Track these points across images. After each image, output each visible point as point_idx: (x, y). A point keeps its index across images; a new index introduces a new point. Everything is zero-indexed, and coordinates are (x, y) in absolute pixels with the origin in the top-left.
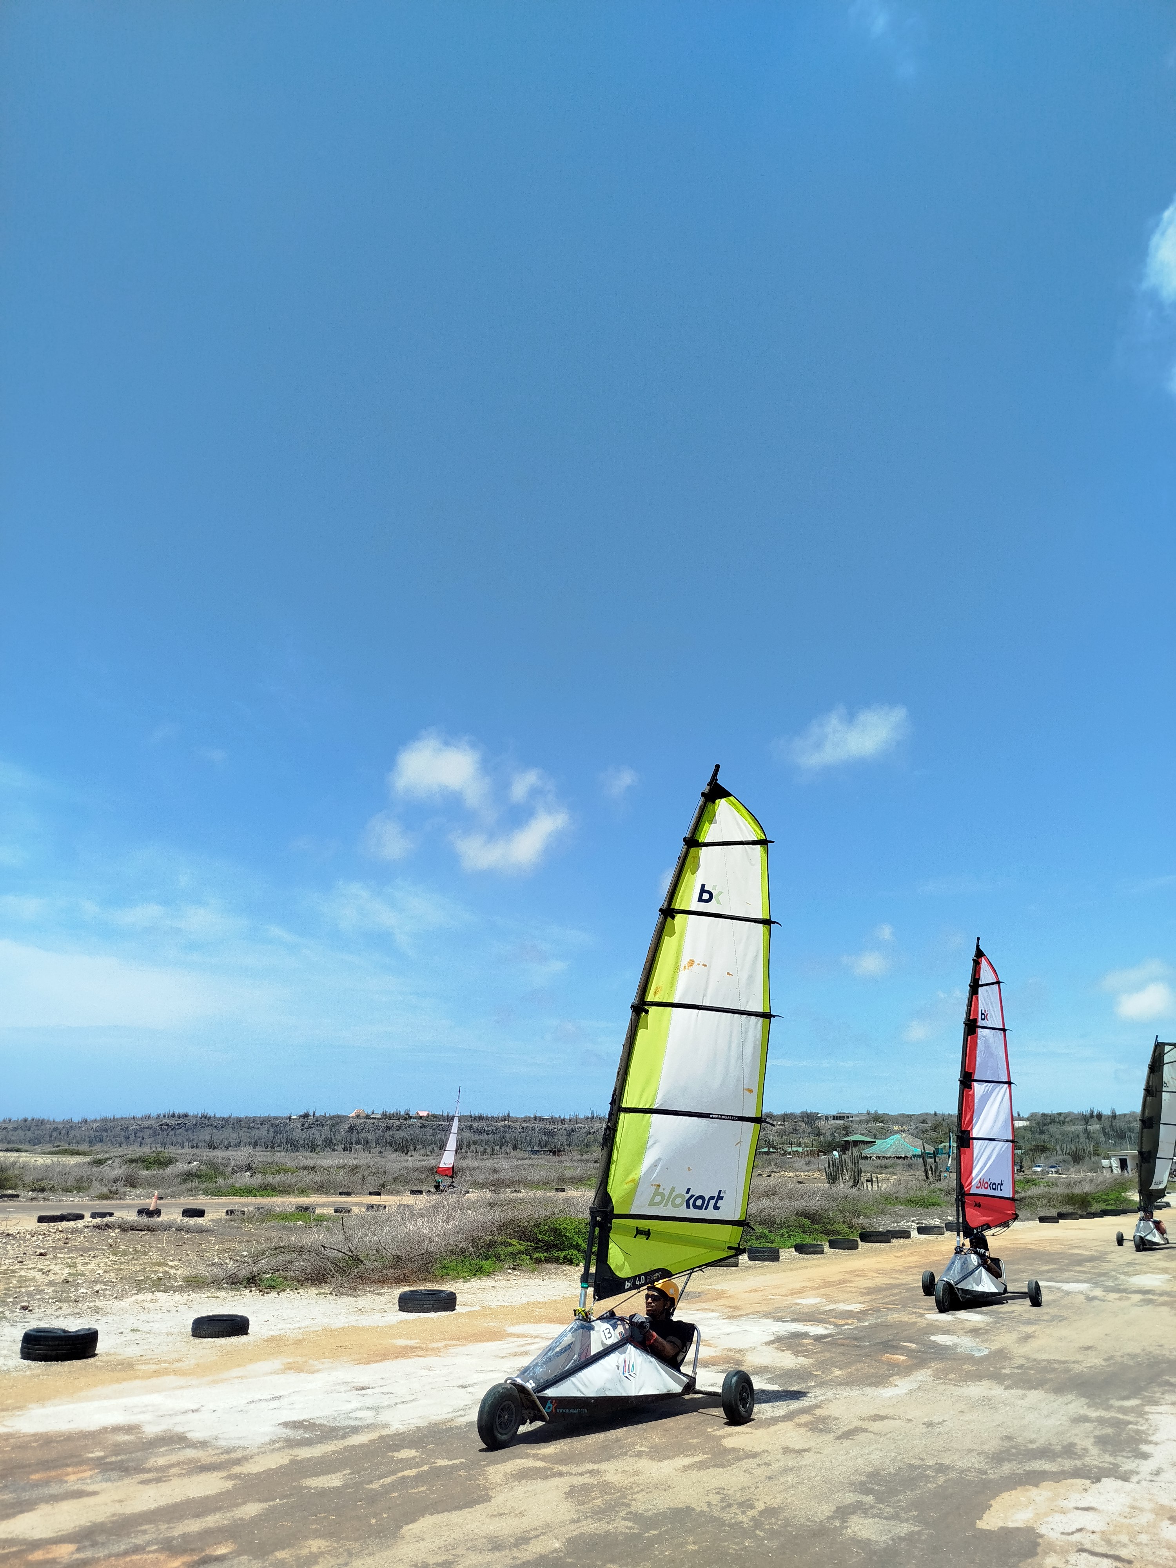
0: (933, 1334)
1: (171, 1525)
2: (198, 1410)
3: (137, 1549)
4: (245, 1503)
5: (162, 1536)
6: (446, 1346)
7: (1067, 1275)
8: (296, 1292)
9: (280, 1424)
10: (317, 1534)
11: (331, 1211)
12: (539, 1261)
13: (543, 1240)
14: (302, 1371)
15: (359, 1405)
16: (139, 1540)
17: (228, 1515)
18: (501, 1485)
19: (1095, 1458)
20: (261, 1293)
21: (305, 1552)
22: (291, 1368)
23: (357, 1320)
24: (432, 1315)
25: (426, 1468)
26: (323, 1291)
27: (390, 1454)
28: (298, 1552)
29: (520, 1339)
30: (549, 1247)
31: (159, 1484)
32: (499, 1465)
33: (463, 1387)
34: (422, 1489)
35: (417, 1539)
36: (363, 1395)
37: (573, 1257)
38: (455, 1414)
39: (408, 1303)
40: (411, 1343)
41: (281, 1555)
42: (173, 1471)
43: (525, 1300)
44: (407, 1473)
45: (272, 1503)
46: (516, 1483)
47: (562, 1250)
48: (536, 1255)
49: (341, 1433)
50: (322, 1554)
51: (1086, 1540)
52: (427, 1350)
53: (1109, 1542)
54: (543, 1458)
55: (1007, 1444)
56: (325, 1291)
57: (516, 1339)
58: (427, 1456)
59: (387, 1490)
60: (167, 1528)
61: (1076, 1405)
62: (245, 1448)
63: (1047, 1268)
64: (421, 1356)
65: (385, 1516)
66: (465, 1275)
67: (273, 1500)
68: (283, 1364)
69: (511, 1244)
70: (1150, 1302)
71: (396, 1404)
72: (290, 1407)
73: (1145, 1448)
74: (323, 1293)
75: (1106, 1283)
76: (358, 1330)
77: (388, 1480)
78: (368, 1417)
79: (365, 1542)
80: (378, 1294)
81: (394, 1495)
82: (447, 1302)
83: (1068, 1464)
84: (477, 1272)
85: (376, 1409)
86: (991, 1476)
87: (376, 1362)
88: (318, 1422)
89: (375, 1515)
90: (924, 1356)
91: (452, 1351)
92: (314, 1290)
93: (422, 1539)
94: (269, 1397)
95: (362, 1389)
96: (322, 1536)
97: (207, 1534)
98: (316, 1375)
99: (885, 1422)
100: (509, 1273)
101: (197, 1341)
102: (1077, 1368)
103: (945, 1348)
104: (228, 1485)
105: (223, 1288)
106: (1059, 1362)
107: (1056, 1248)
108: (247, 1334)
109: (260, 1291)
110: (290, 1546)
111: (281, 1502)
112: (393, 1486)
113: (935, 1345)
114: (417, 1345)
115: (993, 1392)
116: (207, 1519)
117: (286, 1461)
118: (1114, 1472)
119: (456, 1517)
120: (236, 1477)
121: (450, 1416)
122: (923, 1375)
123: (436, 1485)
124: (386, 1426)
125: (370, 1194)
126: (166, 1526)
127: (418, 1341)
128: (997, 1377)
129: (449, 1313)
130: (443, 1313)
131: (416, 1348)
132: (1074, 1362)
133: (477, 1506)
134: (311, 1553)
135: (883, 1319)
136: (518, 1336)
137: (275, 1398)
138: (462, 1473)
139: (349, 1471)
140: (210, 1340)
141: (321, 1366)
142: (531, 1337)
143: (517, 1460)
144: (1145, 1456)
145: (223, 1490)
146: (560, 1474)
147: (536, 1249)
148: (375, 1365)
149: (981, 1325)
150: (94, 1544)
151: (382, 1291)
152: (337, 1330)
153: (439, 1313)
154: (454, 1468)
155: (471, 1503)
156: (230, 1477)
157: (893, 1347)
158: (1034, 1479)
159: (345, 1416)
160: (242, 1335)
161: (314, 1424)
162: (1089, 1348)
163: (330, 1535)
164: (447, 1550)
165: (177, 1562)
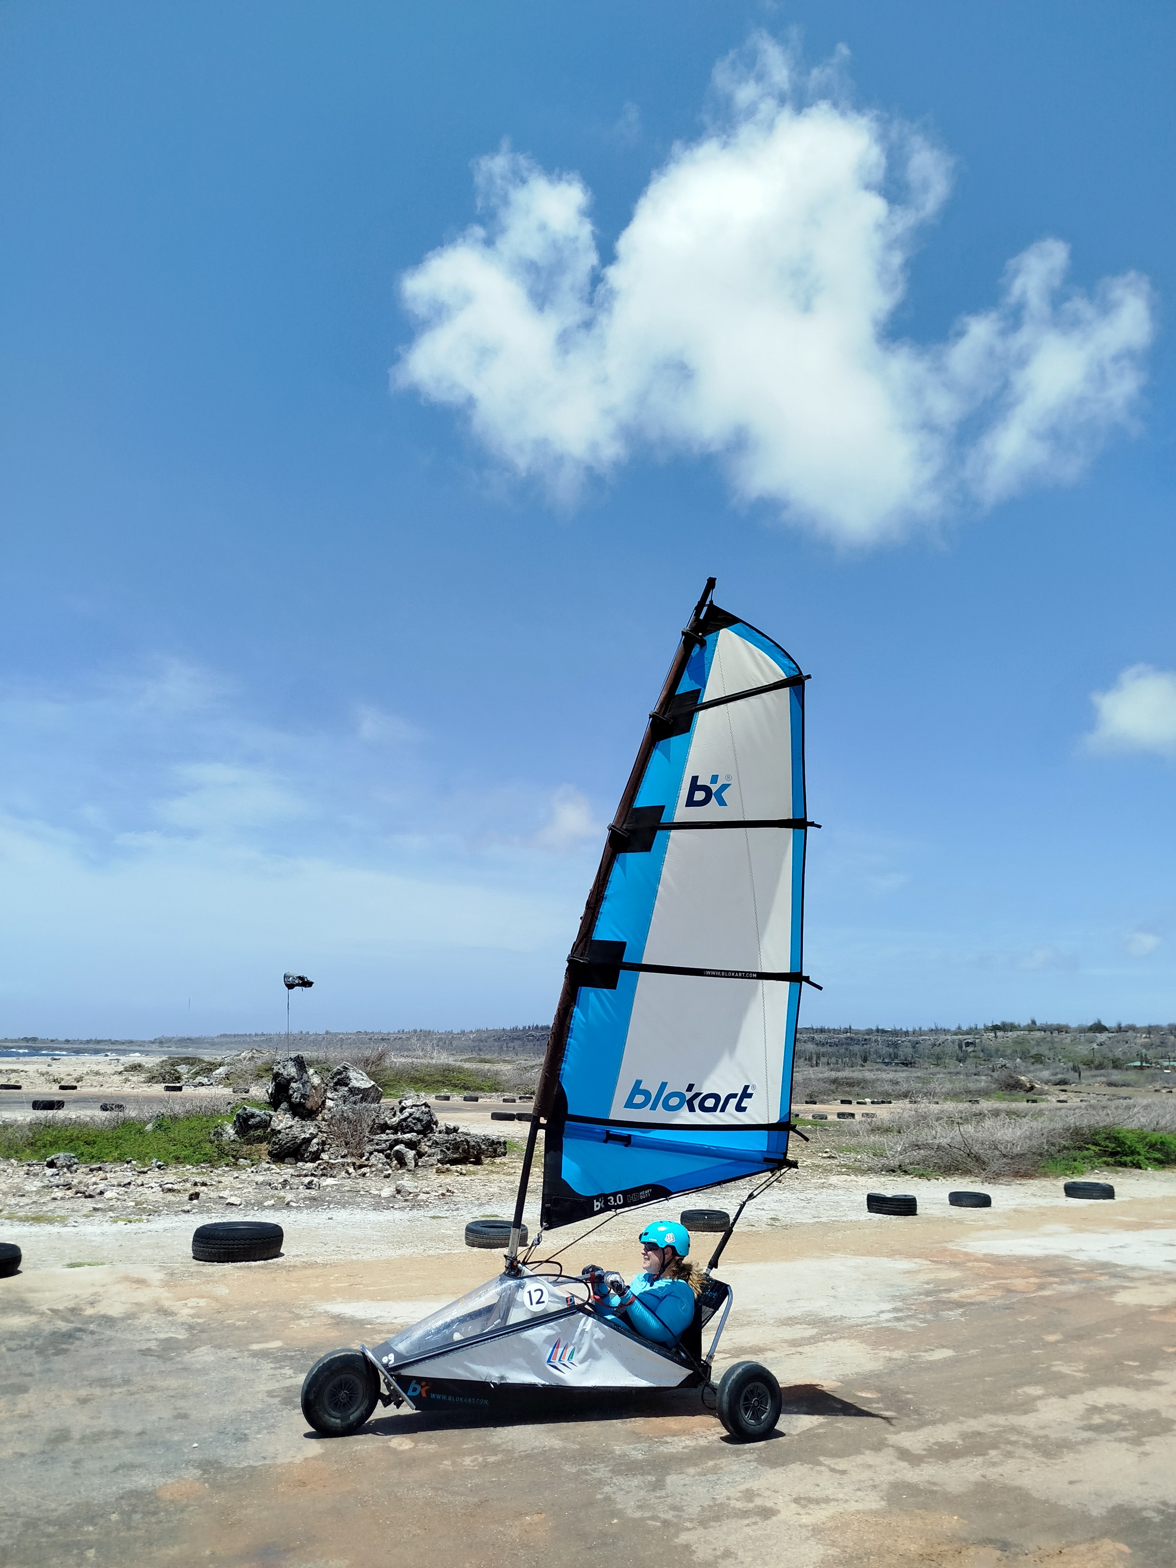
13: (1107, 1146)
37: (1139, 1162)
47: (1126, 1156)
129: (1113, 1201)
153: (1106, 1201)
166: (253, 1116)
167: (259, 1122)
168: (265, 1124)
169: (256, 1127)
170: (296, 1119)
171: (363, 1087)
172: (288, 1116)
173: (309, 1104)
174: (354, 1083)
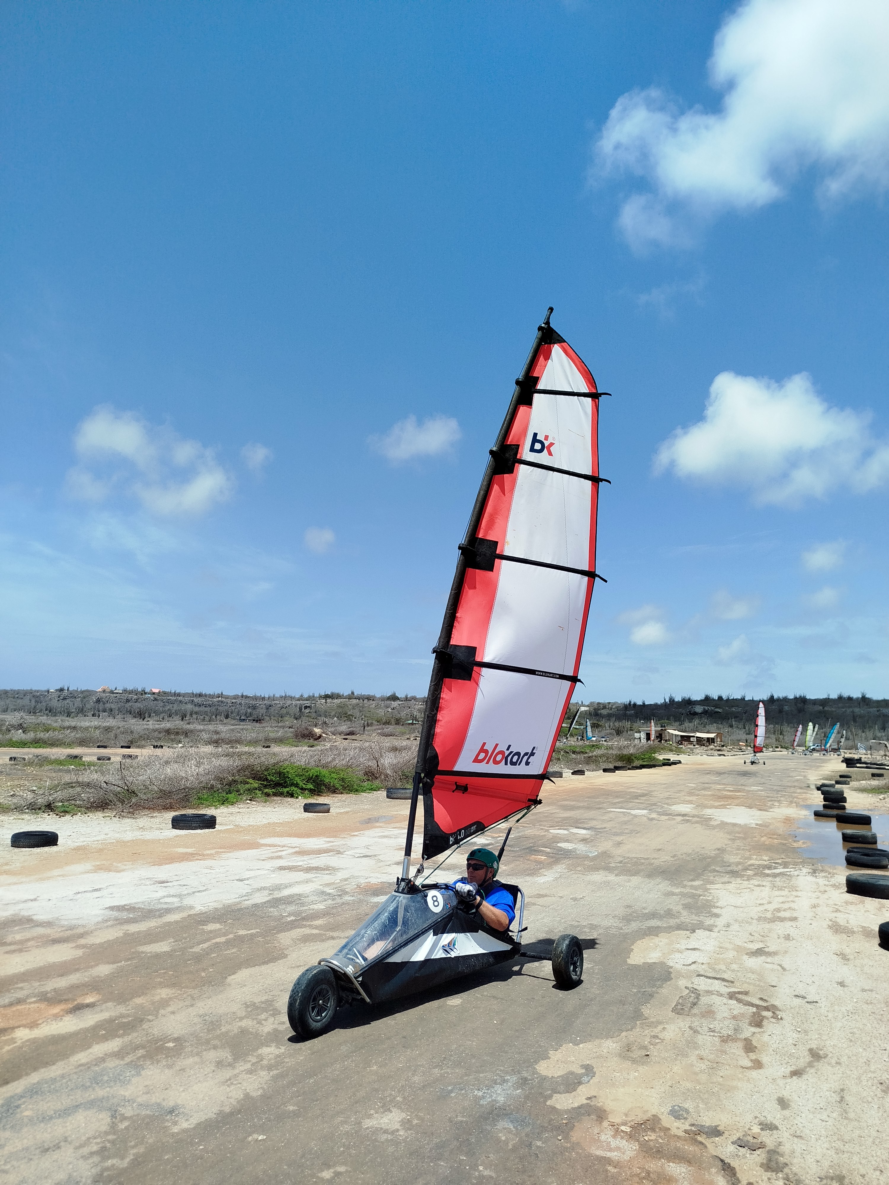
0: (558, 842)
1: (42, 983)
2: (35, 900)
3: (19, 1001)
4: (97, 965)
5: (37, 991)
6: (217, 853)
7: (631, 805)
8: (87, 815)
9: (106, 908)
10: (162, 985)
11: (95, 759)
12: (268, 795)
13: (271, 780)
14: (110, 871)
15: (165, 894)
16: (20, 994)
17: (86, 974)
18: (291, 947)
19: (686, 917)
20: (58, 816)
21: (157, 998)
22: (101, 869)
23: (142, 835)
24: (199, 831)
25: (231, 936)
26: (107, 815)
27: (201, 927)
28: (152, 998)
29: (271, 848)
30: (277, 785)
31: (22, 954)
32: (286, 933)
33: (242, 880)
34: (233, 951)
35: (240, 986)
36: (166, 887)
37: (294, 792)
38: (241, 899)
39: (178, 823)
40: (190, 850)
41: (139, 1001)
42: (30, 944)
43: (265, 821)
44: (218, 940)
45: (119, 964)
46: (302, 945)
47: (285, 787)
48: (266, 790)
49: (157, 913)
50: (170, 998)
51: (701, 969)
52: (204, 855)
53: (714, 970)
54: (316, 927)
55: (630, 911)
56: (109, 815)
57: (268, 848)
58: (230, 928)
59: (207, 953)
60: (39, 985)
61: (664, 886)
62: (85, 926)
63: (617, 801)
64: (200, 860)
65: (211, 970)
66: (217, 804)
67: (118, 963)
68: (94, 866)
69: (248, 783)
70: (688, 821)
71: (194, 893)
72: (110, 896)
73: (715, 911)
74: (108, 816)
75: (657, 810)
76: (145, 842)
77: (205, 945)
78: (175, 902)
79: (202, 989)
80: (152, 817)
81: (213, 955)
82: (210, 823)
83: (672, 922)
84: (224, 802)
85: (180, 896)
86: (627, 931)
87: (166, 864)
88: (137, 906)
89: (204, 970)
90: (557, 856)
91: (223, 856)
92: (100, 814)
93: (245, 986)
94: (91, 889)
95: (163, 882)
96: (167, 986)
97: (73, 988)
98: (122, 873)
99: (546, 898)
100: (248, 803)
101: (17, 850)
102: (657, 862)
103: (570, 851)
104: (79, 953)
105: (25, 813)
106: (644, 859)
107: (620, 788)
108: (57, 845)
109: (57, 815)
110: (144, 994)
111: (126, 963)
112: (211, 950)
113: (561, 849)
114: (195, 852)
115: (609, 878)
116: (70, 977)
117: (120, 934)
118: (700, 926)
119: (265, 969)
120: (84, 946)
121: (238, 900)
122: (560, 868)
123: (243, 948)
124: (191, 908)
125: (122, 747)
126: (38, 984)
127: (193, 849)
128: (607, 869)
129: (211, 830)
130: (207, 830)
131: (196, 854)
132: (653, 859)
133: (279, 961)
134: (161, 998)
135: (523, 833)
136: (270, 846)
137: (96, 890)
138: (260, 939)
139: (173, 940)
140: (27, 849)
141: (125, 867)
142: (279, 846)
143: (298, 929)
144: (717, 916)
145: (77, 956)
146: (333, 938)
147: (266, 786)
148: (167, 866)
149: (588, 837)
151: (155, 815)
152: (128, 842)
153: (203, 830)
154: (252, 935)
155: (274, 960)
156: (78, 947)
157: (535, 851)
158: (653, 932)
159: (156, 901)
160: (53, 845)
161: (134, 908)
162: (659, 850)
163: (173, 985)
164: (266, 993)
165: (56, 1010)
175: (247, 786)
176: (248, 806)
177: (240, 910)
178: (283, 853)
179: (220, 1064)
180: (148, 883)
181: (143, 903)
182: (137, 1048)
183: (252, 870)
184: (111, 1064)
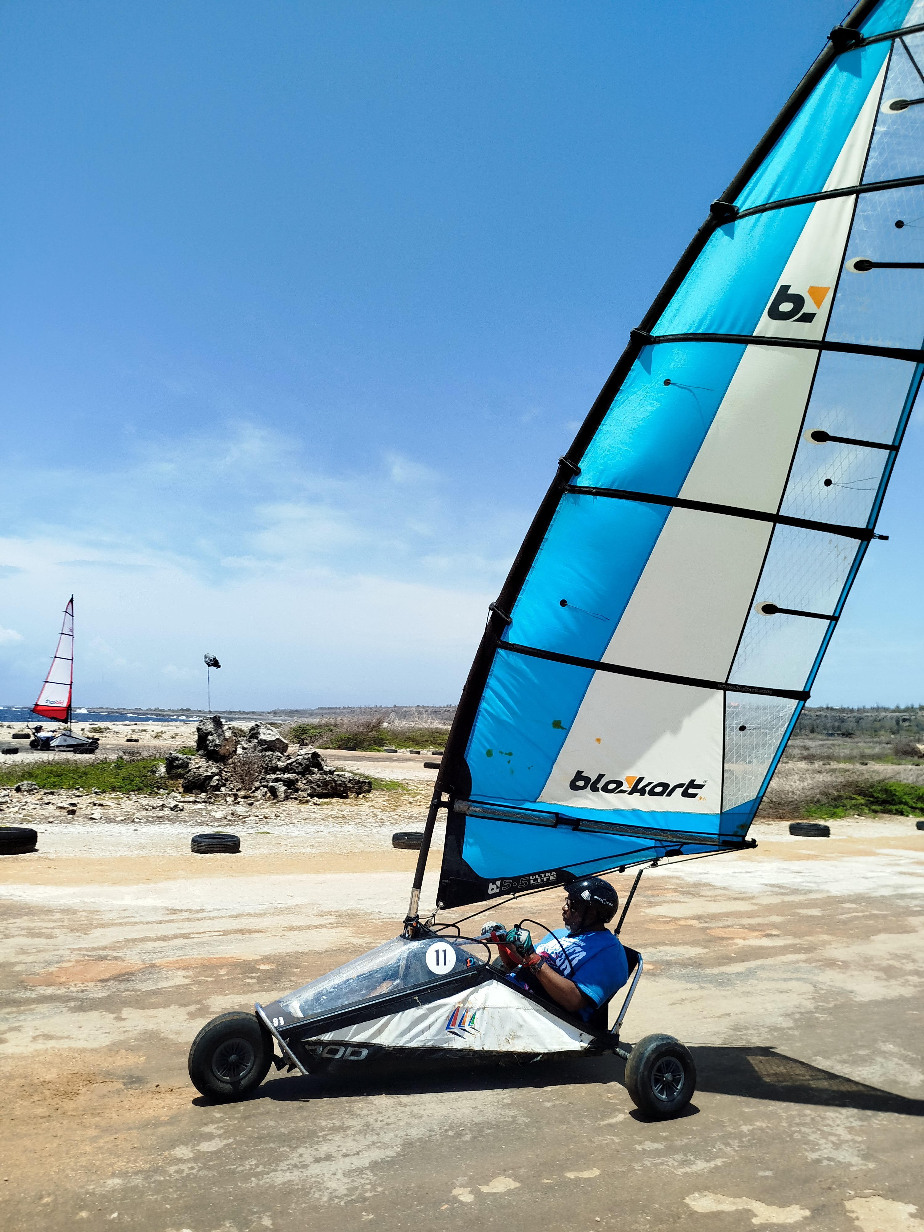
2: (707, 873)
3: (729, 926)
5: (737, 923)
6: (837, 857)
9: (761, 884)
10: (822, 933)
13: (878, 797)
15: (803, 880)
16: (729, 923)
21: (821, 939)
24: (813, 838)
25: (866, 913)
27: (842, 904)
28: (818, 939)
29: (888, 857)
30: (884, 802)
33: (866, 878)
34: (872, 922)
36: (801, 876)
37: (904, 810)
38: (869, 891)
39: (795, 830)
40: (811, 853)
41: (809, 938)
42: (719, 898)
43: (877, 835)
44: (856, 914)
45: (786, 917)
47: (894, 805)
48: (873, 807)
49: (801, 892)
50: (831, 941)
52: (825, 857)
58: (864, 908)
59: (850, 920)
60: (737, 920)
62: (751, 893)
64: (824, 860)
65: (856, 930)
66: (825, 816)
67: (784, 916)
69: (853, 799)
71: (826, 882)
77: (848, 916)
78: (813, 886)
79: (853, 939)
81: (855, 922)
82: (824, 832)
84: (832, 815)
85: (815, 883)
87: (795, 860)
88: (784, 886)
89: (851, 930)
91: (844, 859)
93: (886, 943)
95: (799, 872)
96: (826, 934)
97: (762, 925)
100: (856, 818)
104: (755, 907)
110: (811, 936)
111: (791, 917)
112: (853, 919)
114: (817, 854)
116: (756, 919)
117: (779, 901)
120: (757, 904)
121: (867, 891)
123: (879, 921)
124: (828, 892)
127: (815, 852)
129: (826, 839)
130: (822, 839)
134: (825, 940)
136: (886, 855)
138: (893, 918)
139: (820, 909)
145: (754, 909)
147: (872, 803)
150: (706, 922)
154: (885, 915)
156: (752, 904)
163: (831, 934)
164: (905, 949)
165: (756, 934)
166: (177, 759)
167: (182, 763)
168: (185, 765)
169: (178, 767)
170: (210, 762)
171: (269, 739)
172: (203, 759)
173: (222, 752)
174: (262, 737)
175: (854, 802)
176: (857, 820)
177: (870, 898)
178: (902, 862)
179: (877, 978)
180: (786, 872)
181: (788, 884)
182: (817, 961)
183: (873, 872)
184: (804, 965)
